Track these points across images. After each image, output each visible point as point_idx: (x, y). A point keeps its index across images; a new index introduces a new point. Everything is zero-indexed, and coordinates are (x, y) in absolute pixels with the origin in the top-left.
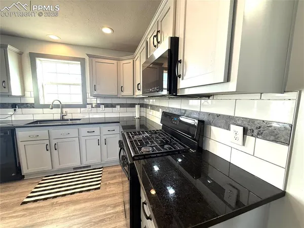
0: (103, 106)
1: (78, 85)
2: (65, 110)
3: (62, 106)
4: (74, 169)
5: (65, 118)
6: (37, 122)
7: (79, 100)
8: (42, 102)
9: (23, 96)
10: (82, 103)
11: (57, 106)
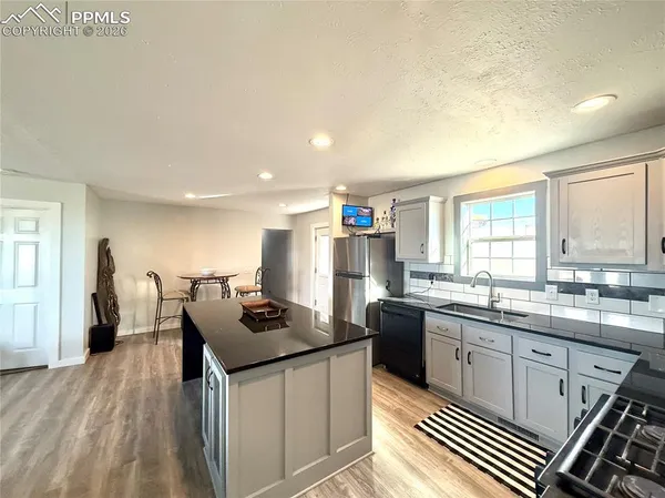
0: (596, 291)
1: (530, 238)
2: (497, 290)
3: (492, 283)
4: (501, 420)
5: (498, 306)
6: (452, 306)
7: (528, 272)
8: (464, 273)
9: (442, 263)
10: (534, 280)
11: (484, 282)
